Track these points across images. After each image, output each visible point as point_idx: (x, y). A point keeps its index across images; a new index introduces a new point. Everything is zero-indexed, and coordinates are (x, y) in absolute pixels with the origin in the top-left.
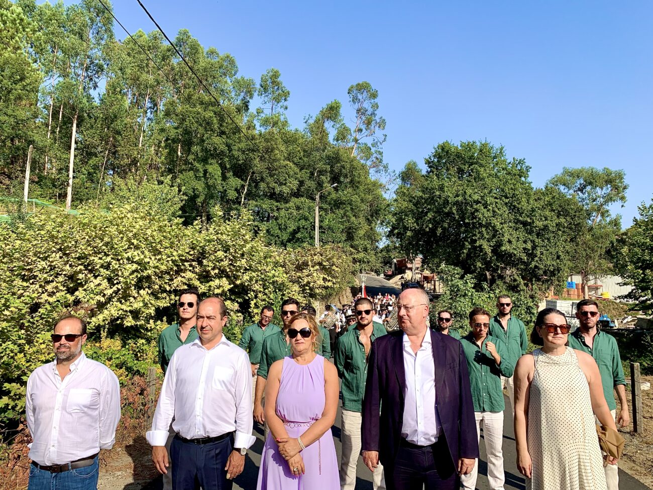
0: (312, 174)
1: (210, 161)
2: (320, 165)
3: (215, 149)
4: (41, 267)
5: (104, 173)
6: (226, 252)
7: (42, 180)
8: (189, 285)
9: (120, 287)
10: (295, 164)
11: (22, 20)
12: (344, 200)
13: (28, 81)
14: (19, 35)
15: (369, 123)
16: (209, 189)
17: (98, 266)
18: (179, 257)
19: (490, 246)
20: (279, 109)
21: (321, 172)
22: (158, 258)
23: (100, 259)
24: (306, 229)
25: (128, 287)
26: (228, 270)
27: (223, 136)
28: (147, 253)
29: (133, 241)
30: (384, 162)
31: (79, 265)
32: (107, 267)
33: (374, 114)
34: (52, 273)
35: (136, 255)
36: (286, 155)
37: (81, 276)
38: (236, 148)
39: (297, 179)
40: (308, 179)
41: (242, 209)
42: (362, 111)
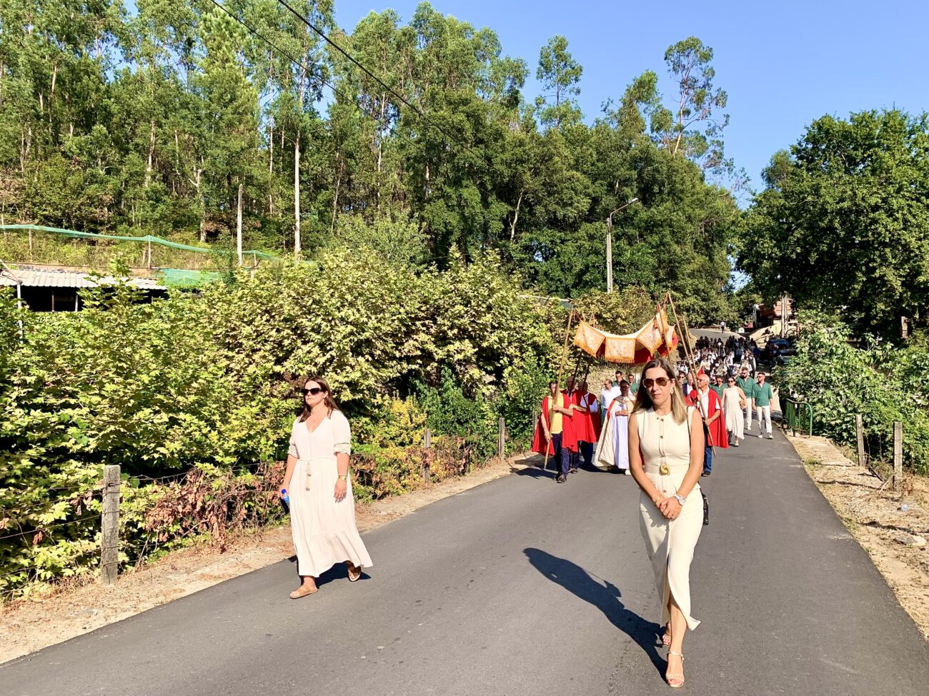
0: (611, 185)
1: (465, 183)
2: (623, 172)
3: (471, 165)
4: (246, 333)
5: (338, 211)
6: (466, 306)
7: (267, 225)
8: (423, 350)
9: (334, 354)
10: (584, 173)
12: (659, 220)
13: (240, 101)
15: (699, 100)
16: (466, 222)
17: (309, 329)
18: (408, 314)
19: (900, 276)
20: (567, 95)
21: (625, 182)
22: (379, 316)
23: (310, 320)
24: (598, 267)
25: (343, 354)
26: (470, 329)
27: (480, 146)
28: (363, 311)
29: (346, 297)
30: (726, 157)
32: (317, 330)
33: (708, 84)
34: (259, 340)
36: (572, 162)
38: (499, 160)
39: (587, 195)
40: (606, 194)
41: (512, 245)
42: (689, 82)
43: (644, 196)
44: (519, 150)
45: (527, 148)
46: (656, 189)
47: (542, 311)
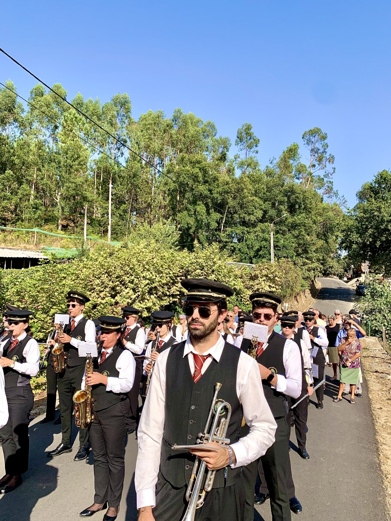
1: (198, 203)
2: (280, 198)
3: (201, 194)
4: (97, 283)
5: (131, 215)
6: (202, 270)
7: (93, 222)
8: (180, 292)
9: (140, 294)
10: (260, 198)
11: (76, 118)
12: (298, 223)
13: (82, 158)
14: (75, 128)
15: (320, 160)
16: (198, 222)
17: (128, 281)
18: (173, 274)
20: (251, 154)
21: (281, 203)
22: (160, 275)
23: (128, 277)
24: (266, 248)
25: (144, 294)
27: (206, 184)
28: (154, 273)
29: (146, 266)
30: (335, 189)
31: (117, 281)
32: (132, 282)
33: (325, 152)
34: (103, 286)
35: (147, 274)
36: (253, 192)
37: (118, 288)
38: (216, 192)
39: (261, 209)
40: (271, 209)
41: (222, 234)
42: (315, 150)
43: (291, 210)
44: (226, 187)
45: (230, 186)
46: (297, 206)
47: (238, 273)
